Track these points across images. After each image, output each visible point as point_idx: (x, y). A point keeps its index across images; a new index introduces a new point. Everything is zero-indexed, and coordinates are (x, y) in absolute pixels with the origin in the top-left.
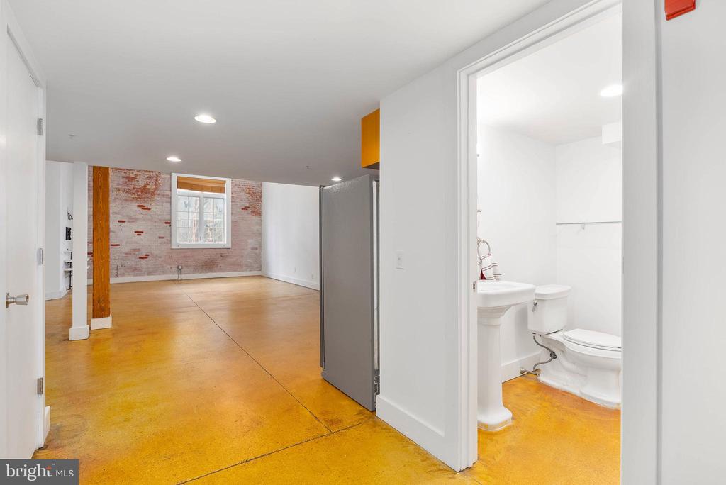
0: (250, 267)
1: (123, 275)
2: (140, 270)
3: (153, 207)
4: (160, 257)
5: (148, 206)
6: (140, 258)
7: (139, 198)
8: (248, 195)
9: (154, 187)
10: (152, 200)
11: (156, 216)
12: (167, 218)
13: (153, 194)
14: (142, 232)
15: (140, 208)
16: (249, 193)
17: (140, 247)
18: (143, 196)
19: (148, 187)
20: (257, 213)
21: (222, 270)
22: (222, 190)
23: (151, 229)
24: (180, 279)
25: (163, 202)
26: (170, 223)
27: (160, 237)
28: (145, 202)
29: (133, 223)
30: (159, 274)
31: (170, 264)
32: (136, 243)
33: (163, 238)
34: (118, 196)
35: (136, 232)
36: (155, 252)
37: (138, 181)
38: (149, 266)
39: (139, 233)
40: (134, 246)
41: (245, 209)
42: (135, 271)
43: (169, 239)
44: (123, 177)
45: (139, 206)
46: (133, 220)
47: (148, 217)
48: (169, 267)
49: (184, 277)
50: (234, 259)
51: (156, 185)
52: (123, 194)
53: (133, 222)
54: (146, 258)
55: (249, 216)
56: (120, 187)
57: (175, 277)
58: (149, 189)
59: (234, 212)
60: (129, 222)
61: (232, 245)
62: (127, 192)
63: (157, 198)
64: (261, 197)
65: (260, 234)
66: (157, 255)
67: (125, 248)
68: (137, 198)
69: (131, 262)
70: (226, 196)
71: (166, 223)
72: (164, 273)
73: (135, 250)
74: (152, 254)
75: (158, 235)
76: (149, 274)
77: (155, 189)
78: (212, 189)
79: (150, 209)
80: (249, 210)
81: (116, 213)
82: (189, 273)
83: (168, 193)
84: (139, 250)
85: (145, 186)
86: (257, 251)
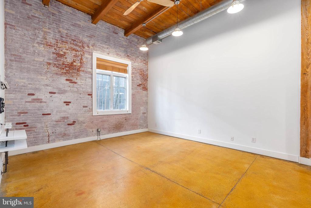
0: (141, 126)
1: (54, 141)
2: (69, 135)
3: (78, 81)
4: (84, 123)
5: (74, 80)
6: (68, 124)
7: (67, 73)
8: (141, 76)
9: (79, 64)
10: (78, 75)
11: (81, 89)
12: (90, 90)
13: (78, 70)
14: (70, 102)
15: (68, 82)
16: (141, 75)
17: (69, 115)
18: (71, 71)
19: (75, 64)
20: (145, 89)
21: (126, 130)
22: (125, 71)
23: (77, 99)
24: (99, 139)
25: (86, 78)
26: (91, 95)
27: (84, 107)
28: (72, 76)
29: (62, 95)
30: (84, 137)
31: (92, 128)
32: (65, 111)
33: (87, 107)
34: (49, 70)
35: (65, 102)
36: (81, 119)
37: (66, 58)
38: (76, 131)
39: (67, 103)
40: (63, 115)
41: (139, 85)
42: (65, 136)
43: (91, 107)
44: (53, 53)
45: (67, 80)
46: (62, 92)
47: (75, 89)
48: (91, 130)
49: (102, 137)
50: (133, 121)
51: (81, 63)
52: (53, 69)
53: (62, 93)
54: (73, 124)
55: (141, 91)
56: (51, 61)
57: (95, 138)
58: (76, 66)
59: (133, 88)
60: (59, 93)
61: (132, 111)
62: (57, 67)
63: (81, 73)
64: (147, 78)
65: (147, 103)
66: (82, 122)
67: (55, 117)
68: (65, 73)
69: (60, 129)
70: (128, 76)
71: (89, 95)
72: (87, 136)
73: (64, 118)
74: (78, 121)
75: (83, 105)
76: (76, 137)
77: (80, 67)
78: (119, 70)
79: (76, 83)
80: (141, 87)
81: (47, 85)
82: (105, 134)
83: (90, 70)
84: (68, 118)
85: (72, 63)
86: (145, 115)
